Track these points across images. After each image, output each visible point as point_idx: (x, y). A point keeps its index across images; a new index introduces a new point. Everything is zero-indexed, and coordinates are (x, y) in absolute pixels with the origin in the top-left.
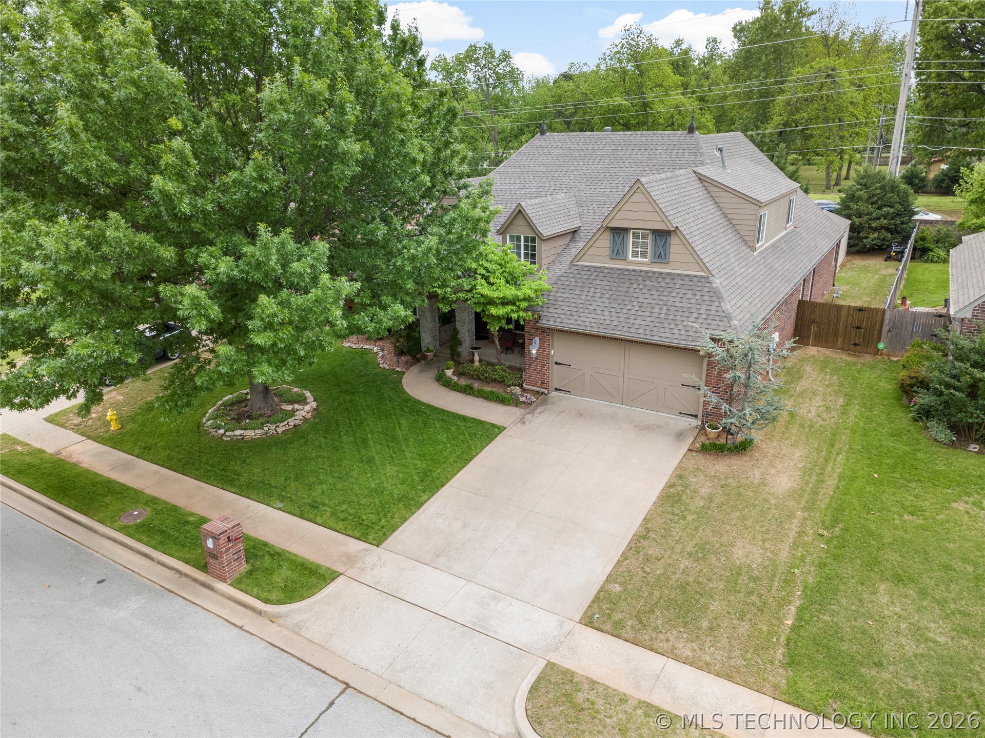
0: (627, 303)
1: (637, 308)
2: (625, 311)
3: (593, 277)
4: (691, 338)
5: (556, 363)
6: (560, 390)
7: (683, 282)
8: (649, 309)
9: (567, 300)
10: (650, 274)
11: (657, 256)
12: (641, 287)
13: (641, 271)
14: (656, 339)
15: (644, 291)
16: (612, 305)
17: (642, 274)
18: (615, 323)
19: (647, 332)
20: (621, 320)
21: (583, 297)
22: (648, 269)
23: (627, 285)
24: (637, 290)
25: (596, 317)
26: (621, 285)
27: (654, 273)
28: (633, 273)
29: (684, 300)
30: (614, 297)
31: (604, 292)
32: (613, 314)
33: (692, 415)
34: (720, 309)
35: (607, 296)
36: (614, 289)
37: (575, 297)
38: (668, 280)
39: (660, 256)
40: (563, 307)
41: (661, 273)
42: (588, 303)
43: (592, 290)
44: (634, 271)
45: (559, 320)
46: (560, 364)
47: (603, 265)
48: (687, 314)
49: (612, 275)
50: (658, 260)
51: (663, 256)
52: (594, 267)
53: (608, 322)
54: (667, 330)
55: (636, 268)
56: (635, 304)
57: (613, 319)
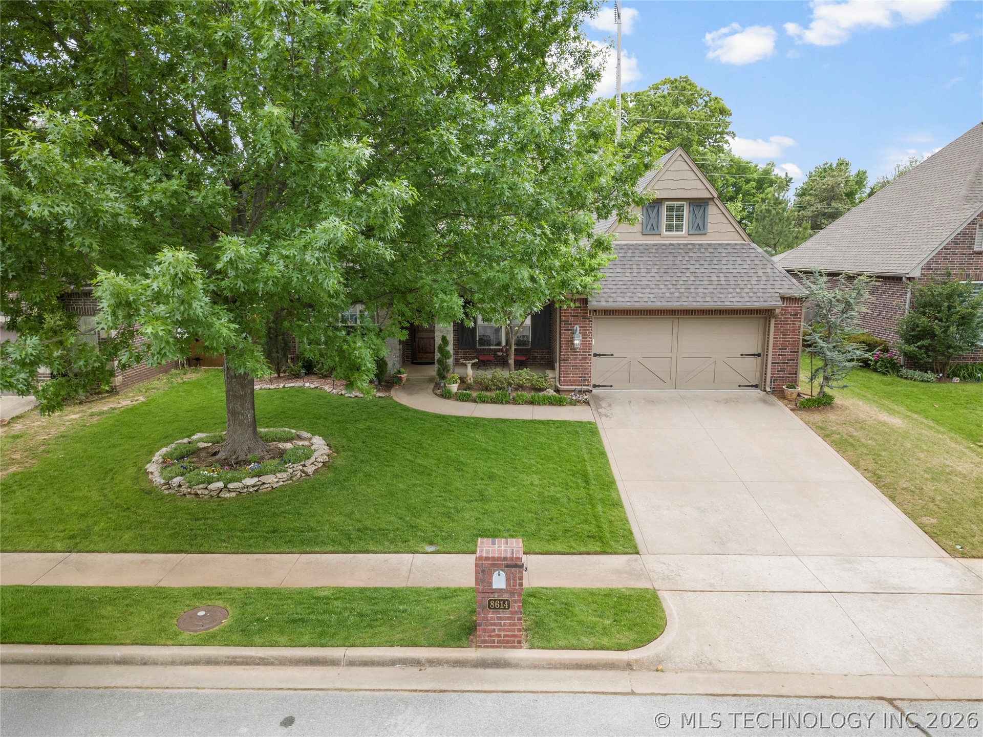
0: (679, 274)
1: (692, 278)
2: (681, 282)
3: (629, 255)
4: (762, 299)
5: (595, 355)
6: (599, 386)
7: (727, 251)
8: (706, 278)
9: (611, 279)
10: (690, 247)
11: (695, 228)
12: (687, 258)
13: (679, 245)
14: (728, 304)
15: (692, 262)
16: (664, 279)
17: (682, 247)
18: (677, 295)
19: (715, 299)
20: (681, 291)
21: (627, 274)
22: (686, 242)
23: (671, 258)
24: (685, 262)
25: (652, 291)
26: (665, 259)
27: (693, 245)
28: (671, 247)
29: (737, 266)
30: (662, 270)
31: (649, 267)
32: (670, 287)
33: (752, 386)
34: (776, 270)
35: (655, 270)
36: (658, 263)
37: (619, 275)
38: (711, 251)
39: (698, 227)
40: (610, 287)
41: (700, 245)
42: (636, 279)
43: (635, 266)
44: (671, 245)
45: (610, 299)
46: (600, 355)
47: (635, 242)
48: (746, 278)
49: (650, 251)
50: (697, 232)
51: (702, 228)
52: (625, 245)
53: (668, 295)
54: (734, 295)
55: (672, 242)
56: (688, 274)
57: (672, 291)
